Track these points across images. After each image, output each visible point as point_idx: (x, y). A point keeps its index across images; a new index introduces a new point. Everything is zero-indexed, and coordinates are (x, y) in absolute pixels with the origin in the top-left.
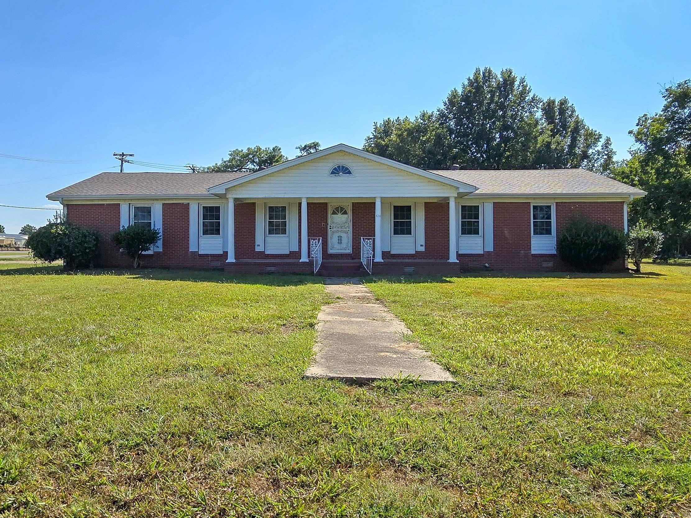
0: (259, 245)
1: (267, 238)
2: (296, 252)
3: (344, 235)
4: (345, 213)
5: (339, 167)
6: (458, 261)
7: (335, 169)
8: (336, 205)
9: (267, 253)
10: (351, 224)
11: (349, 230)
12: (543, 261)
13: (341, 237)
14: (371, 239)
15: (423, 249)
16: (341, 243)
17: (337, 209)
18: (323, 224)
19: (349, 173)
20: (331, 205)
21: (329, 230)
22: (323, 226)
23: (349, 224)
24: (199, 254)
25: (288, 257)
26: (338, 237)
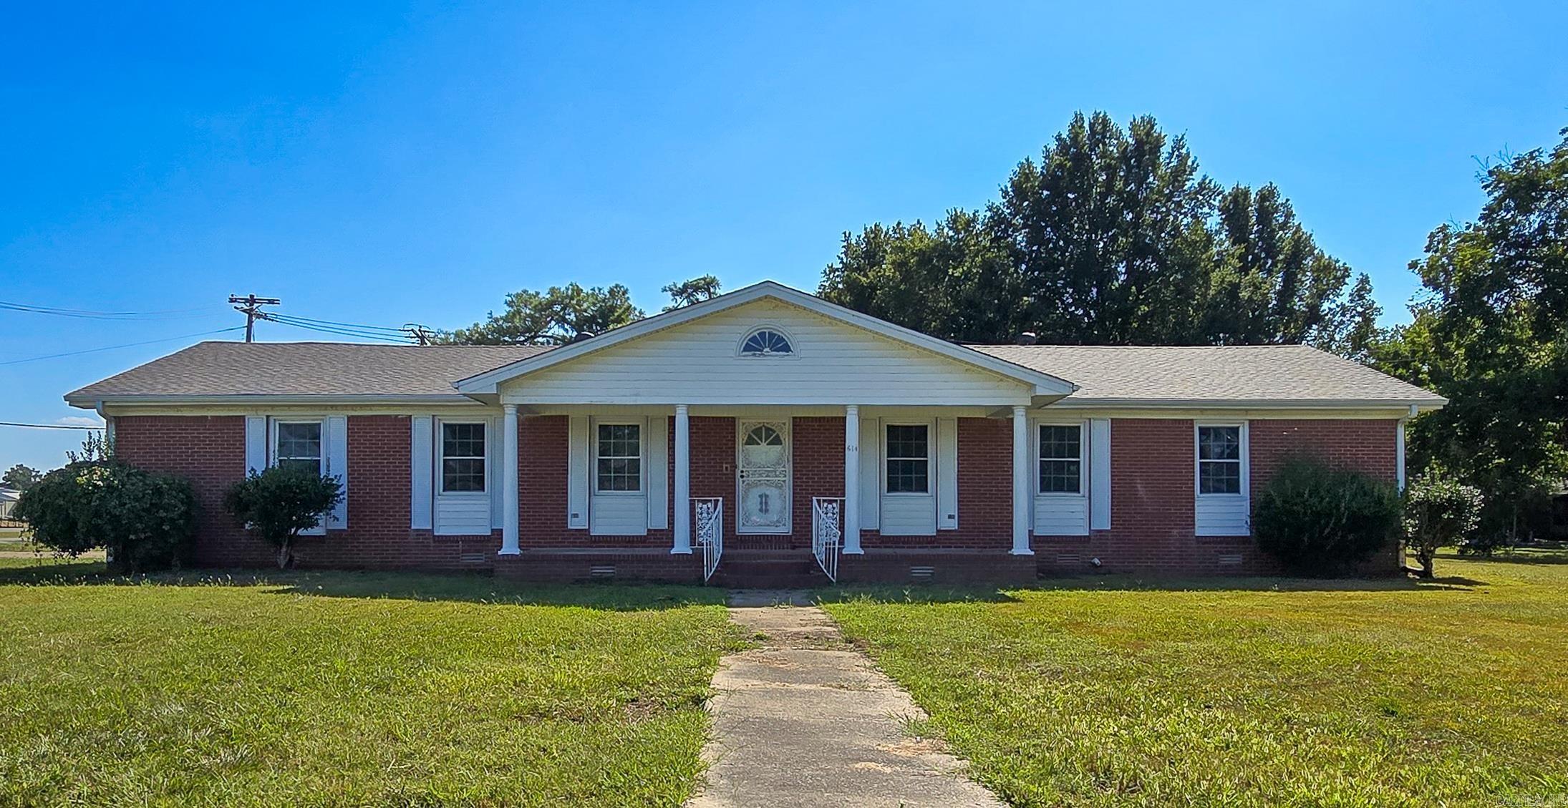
0: (576, 516)
1: (594, 500)
2: (663, 530)
3: (773, 492)
4: (777, 441)
5: (762, 335)
6: (1033, 553)
7: (753, 339)
8: (755, 422)
9: (596, 531)
10: (789, 468)
11: (784, 481)
12: (1221, 553)
13: (767, 496)
14: (836, 501)
15: (953, 525)
16: (767, 511)
17: (757, 432)
18: (724, 466)
19: (786, 348)
20: (743, 424)
21: (739, 481)
22: (725, 472)
23: (784, 467)
24: (434, 536)
25: (644, 542)
26: (761, 496)
